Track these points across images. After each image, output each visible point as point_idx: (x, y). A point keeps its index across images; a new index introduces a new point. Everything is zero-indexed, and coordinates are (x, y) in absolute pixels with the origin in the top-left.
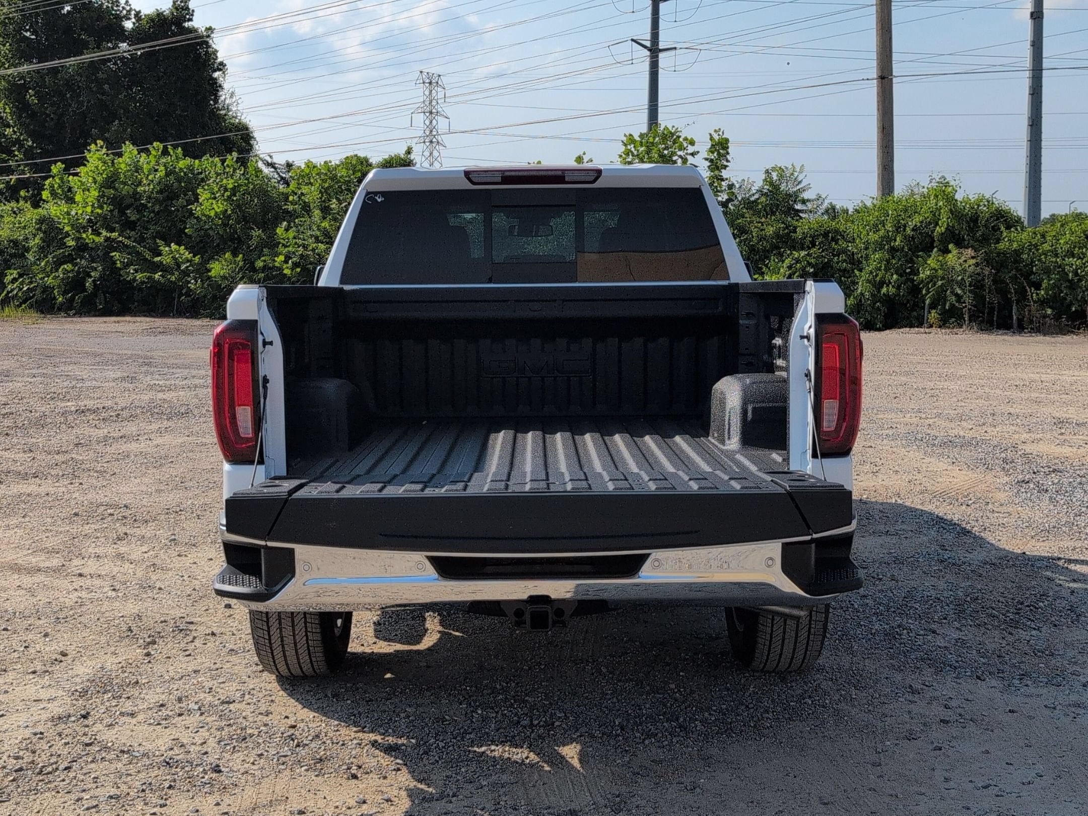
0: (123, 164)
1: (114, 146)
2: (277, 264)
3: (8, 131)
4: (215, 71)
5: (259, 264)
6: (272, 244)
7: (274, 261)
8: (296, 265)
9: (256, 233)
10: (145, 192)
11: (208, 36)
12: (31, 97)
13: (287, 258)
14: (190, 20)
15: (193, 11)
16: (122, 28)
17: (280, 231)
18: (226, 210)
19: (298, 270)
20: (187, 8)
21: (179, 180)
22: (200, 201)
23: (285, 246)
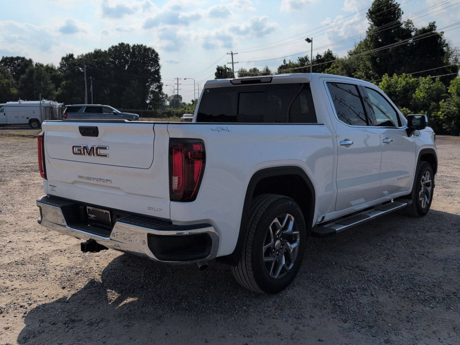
0: (393, 80)
1: (391, 76)
2: (438, 115)
3: (371, 72)
4: (444, 47)
5: (433, 115)
6: (438, 108)
7: (437, 114)
8: (445, 115)
9: (433, 104)
10: (398, 90)
11: (441, 35)
12: (378, 60)
13: (443, 112)
14: (435, 30)
15: (436, 26)
16: (411, 35)
17: (440, 103)
18: (425, 96)
19: (446, 117)
20: (434, 26)
21: (410, 86)
22: (416, 93)
23: (443, 108)
